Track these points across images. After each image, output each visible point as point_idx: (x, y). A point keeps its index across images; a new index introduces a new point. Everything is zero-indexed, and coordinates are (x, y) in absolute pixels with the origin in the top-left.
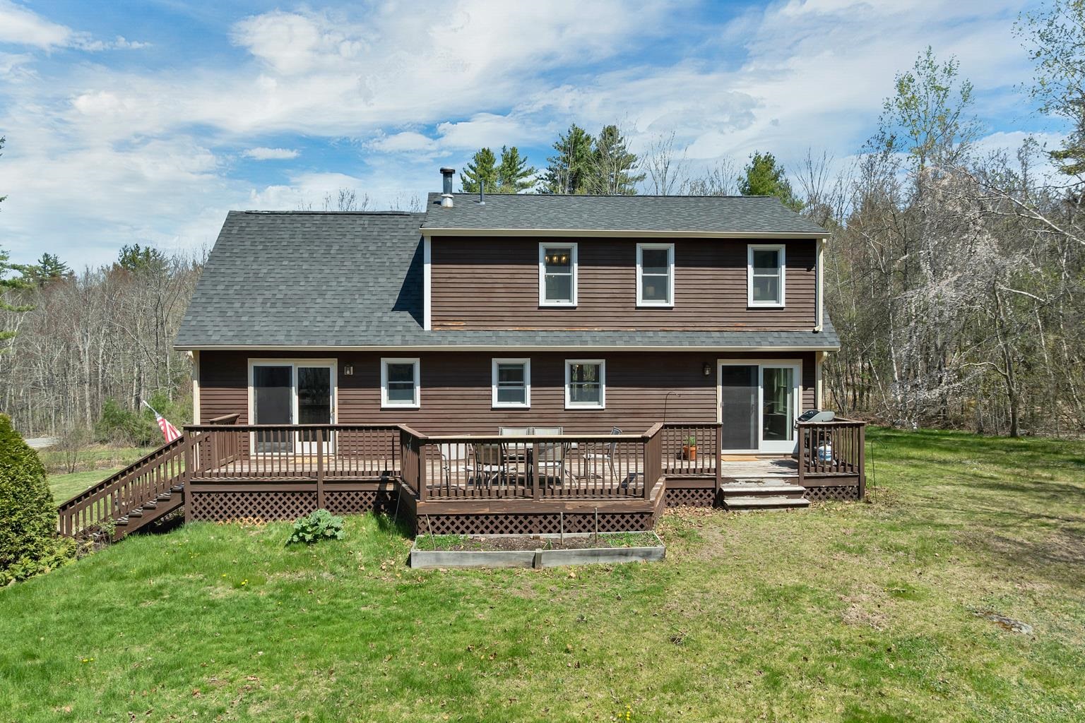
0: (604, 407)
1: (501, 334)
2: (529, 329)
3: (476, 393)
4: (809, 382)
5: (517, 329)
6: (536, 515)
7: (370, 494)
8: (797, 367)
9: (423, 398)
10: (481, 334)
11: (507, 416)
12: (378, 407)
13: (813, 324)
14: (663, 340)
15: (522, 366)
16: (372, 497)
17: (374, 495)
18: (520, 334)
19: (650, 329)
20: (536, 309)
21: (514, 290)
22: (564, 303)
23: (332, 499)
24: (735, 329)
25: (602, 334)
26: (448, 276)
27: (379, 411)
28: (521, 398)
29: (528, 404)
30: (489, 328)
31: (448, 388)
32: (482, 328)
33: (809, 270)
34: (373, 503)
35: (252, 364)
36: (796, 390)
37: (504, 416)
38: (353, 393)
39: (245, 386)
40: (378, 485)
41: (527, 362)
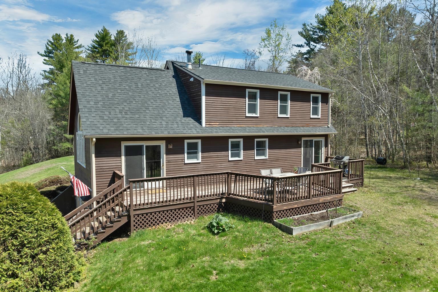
0: (267, 158)
1: (233, 128)
2: (242, 126)
3: (223, 154)
4: (326, 146)
5: (238, 126)
6: (310, 206)
7: (216, 205)
8: (323, 139)
9: (203, 158)
10: (226, 128)
11: (234, 164)
12: (183, 162)
13: (327, 124)
14: (288, 130)
15: (239, 142)
16: (216, 206)
17: (217, 205)
18: (240, 128)
19: (282, 126)
20: (245, 117)
21: (237, 109)
22: (254, 115)
23: (200, 209)
24: (307, 126)
25: (267, 128)
26: (212, 102)
27: (183, 165)
28: (238, 156)
29: (242, 158)
30: (228, 126)
31: (212, 153)
32: (225, 126)
33: (327, 104)
34: (217, 209)
35: (124, 144)
36: (323, 148)
37: (233, 164)
38: (172, 157)
39: (120, 156)
40: (219, 200)
41: (241, 140)
